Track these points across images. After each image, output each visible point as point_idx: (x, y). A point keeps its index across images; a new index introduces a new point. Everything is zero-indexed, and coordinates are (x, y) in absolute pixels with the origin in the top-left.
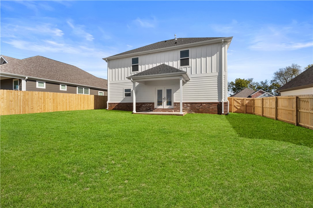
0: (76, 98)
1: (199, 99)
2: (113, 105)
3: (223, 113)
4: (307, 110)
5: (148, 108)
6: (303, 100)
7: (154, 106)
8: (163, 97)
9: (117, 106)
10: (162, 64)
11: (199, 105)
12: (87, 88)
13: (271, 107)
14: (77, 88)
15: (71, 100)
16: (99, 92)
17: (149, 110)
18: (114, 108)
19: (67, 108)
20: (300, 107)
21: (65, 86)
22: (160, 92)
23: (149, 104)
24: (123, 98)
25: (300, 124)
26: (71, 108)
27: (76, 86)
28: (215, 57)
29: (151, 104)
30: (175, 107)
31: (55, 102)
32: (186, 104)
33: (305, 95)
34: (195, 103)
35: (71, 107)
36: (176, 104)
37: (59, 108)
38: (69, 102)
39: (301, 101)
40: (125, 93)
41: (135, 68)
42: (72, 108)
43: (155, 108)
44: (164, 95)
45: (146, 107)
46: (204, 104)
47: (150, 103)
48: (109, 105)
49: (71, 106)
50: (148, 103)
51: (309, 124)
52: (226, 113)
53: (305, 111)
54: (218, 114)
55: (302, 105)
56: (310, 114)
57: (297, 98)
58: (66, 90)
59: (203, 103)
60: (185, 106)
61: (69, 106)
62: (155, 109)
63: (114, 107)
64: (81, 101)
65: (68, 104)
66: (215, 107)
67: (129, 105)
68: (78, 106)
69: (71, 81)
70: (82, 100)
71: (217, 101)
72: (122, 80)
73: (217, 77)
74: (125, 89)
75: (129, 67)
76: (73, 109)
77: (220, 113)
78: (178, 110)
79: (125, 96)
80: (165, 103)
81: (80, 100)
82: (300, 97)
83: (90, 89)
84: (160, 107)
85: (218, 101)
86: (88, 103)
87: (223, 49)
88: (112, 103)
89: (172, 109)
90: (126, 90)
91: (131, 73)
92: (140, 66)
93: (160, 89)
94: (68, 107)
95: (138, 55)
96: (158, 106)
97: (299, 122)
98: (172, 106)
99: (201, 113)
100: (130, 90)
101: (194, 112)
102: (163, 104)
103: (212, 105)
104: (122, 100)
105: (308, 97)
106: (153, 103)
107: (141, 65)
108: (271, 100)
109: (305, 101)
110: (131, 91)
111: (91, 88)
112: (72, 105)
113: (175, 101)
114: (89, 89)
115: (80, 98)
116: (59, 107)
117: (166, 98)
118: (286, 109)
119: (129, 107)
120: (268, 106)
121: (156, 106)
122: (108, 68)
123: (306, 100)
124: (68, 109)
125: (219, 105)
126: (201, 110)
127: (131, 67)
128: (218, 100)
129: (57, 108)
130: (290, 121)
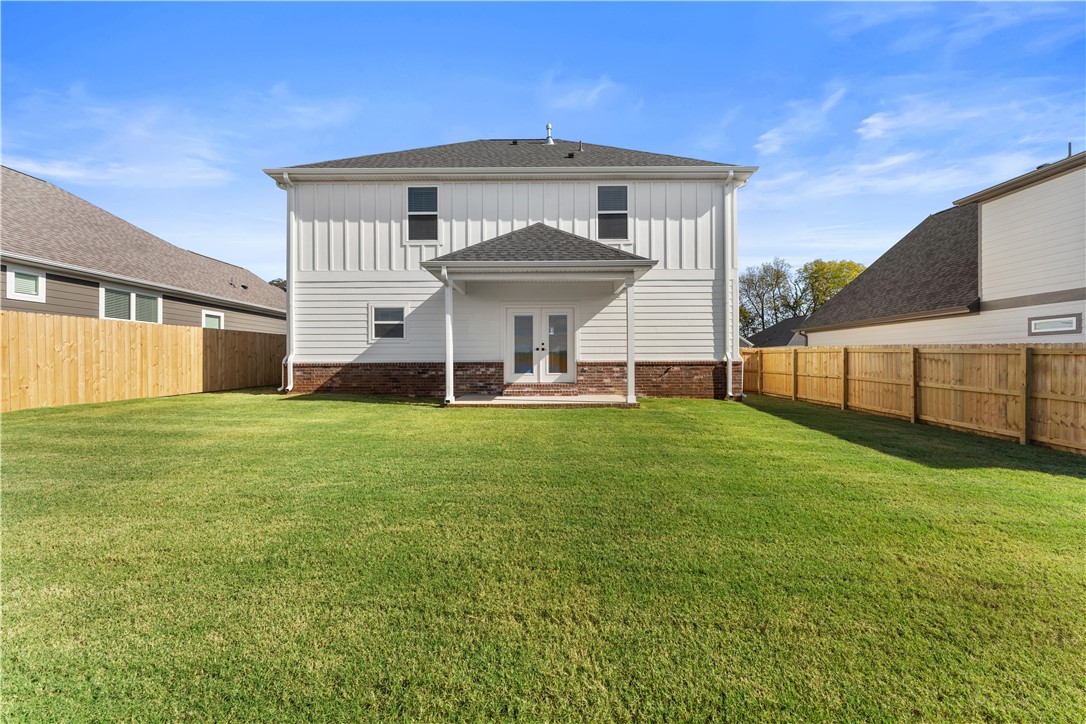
0: (119, 342)
1: (660, 350)
2: (316, 372)
3: (731, 394)
4: (944, 382)
5: (481, 384)
6: (931, 356)
7: (501, 376)
8: (536, 344)
9: (338, 374)
10: (531, 223)
11: (659, 371)
12: (147, 292)
13: (824, 373)
14: (102, 291)
15: (98, 352)
16: (205, 312)
17: (482, 388)
18: (322, 387)
19: (77, 393)
20: (923, 375)
21: (35, 278)
22: (524, 326)
23: (483, 370)
24: (365, 344)
25: (924, 417)
26: (98, 389)
27: (93, 282)
28: (704, 221)
29: (492, 370)
30: (582, 378)
31: (13, 360)
32: (618, 369)
33: (936, 346)
34: (647, 365)
35: (95, 386)
36: (586, 369)
37: (31, 391)
38: (87, 362)
39: (925, 359)
40: (374, 322)
41: (423, 227)
42: (102, 390)
43: (505, 383)
44: (541, 334)
45: (470, 377)
46: (676, 368)
47: (489, 365)
48: (298, 373)
49: (98, 378)
50: (480, 364)
51: (950, 419)
52: (737, 395)
53: (940, 385)
54: (716, 397)
55: (929, 369)
56: (952, 392)
57: (916, 351)
58: (41, 298)
59: (674, 365)
60: (616, 375)
61: (86, 381)
62: (509, 385)
63: (321, 382)
64: (144, 355)
65: (81, 368)
66: (706, 377)
67: (395, 373)
68: (129, 378)
69: (69, 255)
70: (149, 349)
71: (711, 358)
72: (363, 268)
73: (711, 283)
74: (375, 309)
75: (396, 222)
76: (109, 393)
77: (720, 394)
78: (591, 389)
79: (376, 336)
80: (542, 363)
81: (138, 352)
82: (922, 351)
83: (164, 297)
84: (525, 378)
85: (715, 356)
86: (175, 366)
87: (728, 198)
88: (314, 366)
89: (572, 384)
90: (381, 313)
91: (402, 246)
92: (445, 220)
93: (523, 312)
94: (81, 384)
95: (437, 180)
96: (518, 375)
97: (921, 413)
98: (571, 375)
99: (667, 396)
100: (401, 311)
101: (644, 392)
102: (535, 368)
103: (698, 372)
104: (362, 351)
105: (946, 350)
106: (500, 366)
107: (449, 219)
108: (824, 355)
109: (937, 361)
110: (406, 315)
111: (169, 296)
112: (102, 373)
113: (581, 358)
114: (160, 300)
115: (138, 340)
116: (32, 384)
117: (547, 346)
118: (877, 379)
119: (395, 380)
120: (816, 372)
121: (509, 375)
122: (292, 214)
123: (942, 359)
124: (81, 394)
125: (719, 370)
126: (666, 386)
127: (406, 223)
128: (715, 354)
129: (24, 390)
130: (893, 411)
